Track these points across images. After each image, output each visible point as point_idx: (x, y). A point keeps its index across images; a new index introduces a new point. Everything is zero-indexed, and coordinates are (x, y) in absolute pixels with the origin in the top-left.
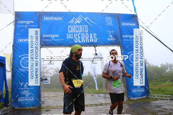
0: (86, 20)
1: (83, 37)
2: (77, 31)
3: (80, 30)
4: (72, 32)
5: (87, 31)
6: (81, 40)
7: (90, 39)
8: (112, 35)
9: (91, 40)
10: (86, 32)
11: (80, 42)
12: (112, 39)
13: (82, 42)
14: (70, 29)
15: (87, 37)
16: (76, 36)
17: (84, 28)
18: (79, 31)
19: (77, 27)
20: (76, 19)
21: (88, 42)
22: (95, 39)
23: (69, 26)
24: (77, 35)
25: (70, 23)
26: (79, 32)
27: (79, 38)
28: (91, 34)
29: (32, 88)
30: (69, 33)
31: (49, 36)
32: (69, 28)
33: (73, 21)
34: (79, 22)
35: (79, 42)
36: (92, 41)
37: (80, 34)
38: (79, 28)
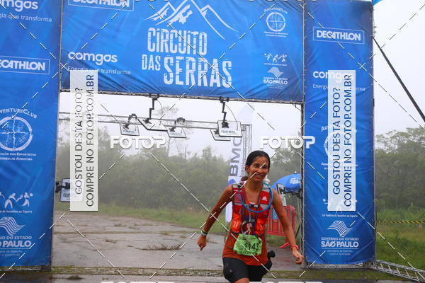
0: (204, 14)
1: (191, 68)
2: (174, 49)
3: (185, 45)
4: (158, 51)
5: (203, 51)
6: (182, 78)
7: (212, 77)
8: (281, 69)
9: (215, 81)
10: (201, 53)
11: (182, 83)
12: (277, 82)
13: (185, 83)
14: (154, 40)
15: (203, 69)
16: (169, 64)
17: (195, 39)
18: (180, 49)
19: (176, 36)
20: (174, 9)
21: (206, 84)
22: (227, 77)
23: (151, 29)
24: (172, 62)
25: (155, 19)
26: (181, 52)
27: (178, 70)
28: (215, 61)
29: (26, 212)
30: (149, 54)
31: (87, 57)
32: (149, 34)
33: (165, 13)
34: (183, 20)
35: (178, 82)
36: (215, 84)
37: (181, 58)
38: (180, 40)
